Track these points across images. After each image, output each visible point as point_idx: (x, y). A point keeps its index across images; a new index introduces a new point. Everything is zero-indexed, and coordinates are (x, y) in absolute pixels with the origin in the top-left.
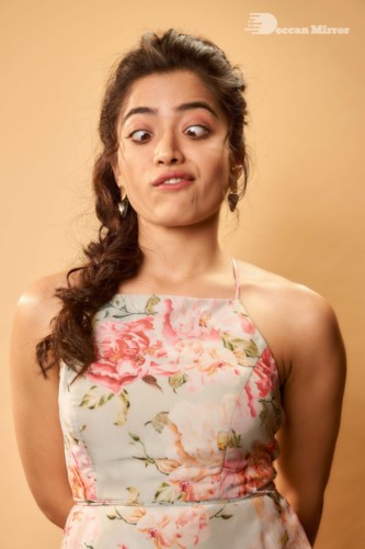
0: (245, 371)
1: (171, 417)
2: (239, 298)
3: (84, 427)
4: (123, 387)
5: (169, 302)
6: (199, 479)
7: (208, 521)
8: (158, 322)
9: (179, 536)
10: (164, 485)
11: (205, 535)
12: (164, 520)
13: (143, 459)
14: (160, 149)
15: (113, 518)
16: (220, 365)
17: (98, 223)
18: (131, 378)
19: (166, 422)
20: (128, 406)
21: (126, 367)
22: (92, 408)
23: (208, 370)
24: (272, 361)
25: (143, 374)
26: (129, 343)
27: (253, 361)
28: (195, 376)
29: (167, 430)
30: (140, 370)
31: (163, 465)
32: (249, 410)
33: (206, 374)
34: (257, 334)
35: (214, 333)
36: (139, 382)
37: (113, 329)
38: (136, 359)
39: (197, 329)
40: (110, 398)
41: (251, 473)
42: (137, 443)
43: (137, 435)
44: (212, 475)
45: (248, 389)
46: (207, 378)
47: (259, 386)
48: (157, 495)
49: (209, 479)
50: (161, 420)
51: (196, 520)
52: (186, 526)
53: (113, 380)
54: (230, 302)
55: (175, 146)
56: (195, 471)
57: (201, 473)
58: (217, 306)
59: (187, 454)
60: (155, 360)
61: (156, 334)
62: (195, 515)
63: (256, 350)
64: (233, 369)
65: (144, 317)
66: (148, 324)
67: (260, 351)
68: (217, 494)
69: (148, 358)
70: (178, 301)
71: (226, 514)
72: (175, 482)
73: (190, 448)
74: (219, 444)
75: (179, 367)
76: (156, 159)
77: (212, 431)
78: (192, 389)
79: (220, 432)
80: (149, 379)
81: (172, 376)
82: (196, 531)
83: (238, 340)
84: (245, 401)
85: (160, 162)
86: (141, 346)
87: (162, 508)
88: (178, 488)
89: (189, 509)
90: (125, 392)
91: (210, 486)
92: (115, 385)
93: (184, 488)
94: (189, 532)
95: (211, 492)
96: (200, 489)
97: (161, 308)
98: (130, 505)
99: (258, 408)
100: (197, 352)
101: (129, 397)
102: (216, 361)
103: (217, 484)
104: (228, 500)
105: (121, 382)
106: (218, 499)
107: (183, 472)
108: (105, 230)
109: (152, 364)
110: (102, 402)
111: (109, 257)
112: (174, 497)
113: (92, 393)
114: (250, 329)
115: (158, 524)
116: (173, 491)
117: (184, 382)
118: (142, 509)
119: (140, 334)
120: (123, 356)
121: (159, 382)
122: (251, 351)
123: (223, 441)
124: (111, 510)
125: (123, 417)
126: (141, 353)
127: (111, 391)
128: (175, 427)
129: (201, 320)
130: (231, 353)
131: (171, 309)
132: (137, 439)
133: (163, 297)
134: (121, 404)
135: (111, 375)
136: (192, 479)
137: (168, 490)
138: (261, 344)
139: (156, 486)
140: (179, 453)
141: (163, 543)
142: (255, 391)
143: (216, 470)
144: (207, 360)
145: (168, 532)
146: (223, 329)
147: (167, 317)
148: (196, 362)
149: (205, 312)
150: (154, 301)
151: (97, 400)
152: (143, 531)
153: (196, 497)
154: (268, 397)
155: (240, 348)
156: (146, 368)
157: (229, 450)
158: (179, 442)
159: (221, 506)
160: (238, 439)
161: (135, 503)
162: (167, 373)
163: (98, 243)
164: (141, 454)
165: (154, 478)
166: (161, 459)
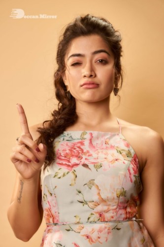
0: (126, 162)
1: (96, 182)
2: (121, 133)
3: (56, 187)
4: (74, 169)
5: (91, 134)
6: (107, 211)
7: (111, 231)
8: (87, 143)
9: (99, 238)
10: (92, 214)
11: (110, 237)
12: (93, 230)
13: (82, 202)
14: (85, 70)
15: (69, 230)
16: (117, 160)
17: (56, 102)
18: (77, 165)
19: (93, 184)
20: (76, 177)
21: (74, 160)
22: (59, 178)
23: (111, 162)
24: (137, 160)
25: (82, 163)
26: (75, 150)
27: (130, 159)
28: (105, 164)
29: (94, 188)
30: (81, 162)
31: (91, 205)
32: (130, 179)
33: (110, 163)
34: (131, 148)
35: (112, 147)
37: (67, 145)
38: (79, 157)
39: (104, 146)
40: (67, 173)
41: (128, 210)
42: (80, 194)
43: (80, 190)
44: (113, 210)
45: (129, 170)
46: (111, 165)
47: (133, 169)
48: (88, 219)
49: (111, 211)
50: (91, 183)
51: (106, 230)
52: (102, 233)
53: (69, 166)
54: (118, 134)
55: (92, 69)
56: (105, 208)
57: (108, 209)
58: (112, 136)
59: (102, 199)
60: (87, 157)
61: (86, 147)
62: (105, 228)
63: (131, 154)
64: (122, 162)
65: (80, 140)
66: (82, 143)
67: (133, 155)
68: (115, 218)
69: (84, 157)
70: (95, 133)
71: (119, 227)
72: (97, 213)
73: (104, 196)
74: (117, 194)
75: (98, 160)
76: (83, 75)
77: (114, 189)
78: (105, 170)
79: (117, 189)
80: (85, 165)
81: (95, 164)
82: (106, 235)
83: (123, 150)
84: (128, 175)
85: (85, 76)
86: (80, 152)
87: (91, 225)
88: (98, 215)
89: (103, 225)
90: (75, 171)
91: (112, 215)
92: (69, 168)
93: (100, 215)
94: (103, 235)
95: (112, 217)
96: (108, 216)
97: (87, 136)
98: (76, 224)
99: (134, 179)
100: (105, 154)
101: (76, 173)
102: (115, 158)
103: (115, 214)
104: (119, 222)
105: (73, 166)
106: (115, 221)
107: (100, 208)
108: (61, 104)
109: (86, 159)
110: (64, 175)
111: (63, 116)
112: (96, 220)
113: (59, 171)
114: (128, 145)
115: (90, 232)
116: (96, 217)
117: (101, 167)
118: (81, 225)
119: (79, 147)
120: (73, 156)
121: (89, 167)
122: (129, 154)
123: (119, 193)
124: (67, 227)
125: (74, 182)
126: (80, 154)
127: (68, 170)
128: (97, 187)
129: (106, 142)
130: (121, 155)
131: (92, 137)
132: (80, 192)
133: (88, 132)
134: (73, 176)
135: (68, 163)
136: (104, 211)
137: (93, 216)
138: (132, 151)
139: (88, 215)
140: (99, 198)
141: (92, 241)
142: (132, 171)
143: (115, 207)
144: (110, 158)
145: (94, 236)
146: (116, 145)
147: (91, 140)
148: (106, 158)
149: (107, 138)
150: (84, 134)
151: (62, 174)
152: (84, 236)
153: (106, 220)
154: (137, 175)
155: (124, 153)
156: (83, 161)
157: (121, 197)
158: (99, 194)
159: (116, 224)
160: (125, 192)
161: (78, 223)
162: (93, 163)
163: (57, 110)
164: (81, 200)
165: (87, 211)
166: (90, 202)
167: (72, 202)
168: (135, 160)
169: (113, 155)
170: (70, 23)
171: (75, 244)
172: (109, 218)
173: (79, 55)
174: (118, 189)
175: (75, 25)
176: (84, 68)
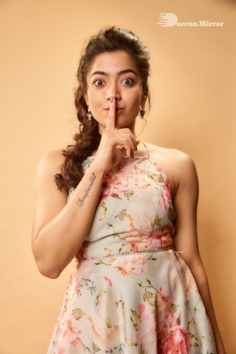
0: (159, 187)
1: (127, 212)
4: (102, 201)
6: (140, 241)
7: (146, 261)
9: (133, 269)
10: (123, 245)
11: (146, 268)
12: (125, 261)
14: (109, 92)
15: (98, 264)
16: (148, 185)
17: (78, 123)
18: (106, 196)
19: (125, 215)
20: (106, 210)
23: (143, 187)
24: (169, 185)
25: (111, 193)
27: (163, 184)
28: (137, 191)
29: (126, 219)
31: (122, 236)
32: (164, 206)
33: (142, 189)
34: (163, 172)
35: (142, 172)
38: (107, 187)
41: (164, 239)
42: (111, 228)
45: (163, 196)
46: (143, 191)
47: (167, 195)
48: (120, 250)
49: (145, 241)
51: (141, 260)
52: (137, 263)
55: (117, 91)
56: (137, 238)
58: (142, 160)
59: (136, 229)
60: (116, 186)
62: (140, 258)
63: (163, 179)
64: (155, 187)
67: (165, 180)
68: (149, 248)
69: (112, 186)
71: (154, 258)
72: (128, 243)
73: (137, 226)
74: (151, 223)
75: (128, 188)
76: (107, 97)
77: (148, 216)
78: (137, 197)
80: (115, 196)
81: (126, 192)
82: (141, 266)
83: (154, 175)
84: (162, 201)
85: (109, 99)
87: (123, 256)
88: (130, 246)
89: (137, 256)
90: (104, 203)
91: (145, 244)
93: (133, 245)
94: (138, 266)
95: (146, 247)
96: (141, 246)
98: (106, 257)
99: (168, 205)
100: (136, 180)
101: (106, 206)
102: (146, 183)
103: (149, 243)
104: (154, 251)
106: (149, 251)
108: (82, 127)
109: (115, 188)
112: (128, 251)
114: (159, 170)
115: (122, 264)
116: (128, 248)
117: (132, 194)
118: (113, 258)
121: (120, 196)
122: (161, 180)
123: (153, 221)
124: (96, 261)
125: (103, 216)
126: (108, 183)
128: (130, 216)
129: (135, 166)
130: (152, 180)
132: (111, 226)
136: (137, 241)
137: (125, 247)
138: (164, 176)
139: (119, 246)
140: (131, 229)
141: (125, 273)
142: (166, 198)
144: (141, 184)
145: (128, 267)
146: (147, 170)
148: (136, 185)
149: (137, 163)
152: (115, 268)
153: (140, 250)
154: (170, 201)
155: (156, 178)
156: (112, 190)
157: (155, 226)
158: (132, 225)
159: (151, 254)
160: (159, 220)
161: (109, 255)
162: (123, 191)
163: (79, 133)
164: (114, 233)
165: (118, 242)
166: (122, 233)
168: (167, 185)
169: (144, 180)
170: (93, 37)
171: (106, 278)
172: (143, 248)
173: (102, 73)
174: (152, 216)
175: (98, 39)
176: (108, 88)
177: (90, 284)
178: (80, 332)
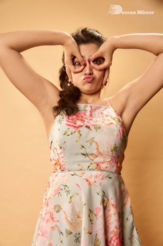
0: (118, 126)
1: (95, 140)
3: (65, 142)
4: (79, 129)
5: (91, 107)
6: (103, 163)
7: (105, 178)
8: (88, 113)
9: (95, 182)
12: (91, 175)
13: (84, 155)
15: (73, 175)
16: (112, 124)
18: (81, 126)
19: (93, 141)
20: (81, 135)
21: (79, 123)
22: (68, 135)
23: (108, 124)
24: (124, 126)
25: (85, 125)
27: (120, 124)
28: (103, 125)
29: (94, 144)
31: (91, 157)
32: (120, 137)
33: (107, 126)
34: (119, 117)
36: (84, 128)
38: (83, 121)
39: (100, 114)
40: (74, 132)
42: (83, 148)
43: (84, 145)
44: (108, 162)
48: (89, 167)
49: (106, 163)
52: (98, 178)
53: (75, 127)
57: (104, 160)
58: (105, 108)
59: (100, 152)
60: (89, 121)
62: (100, 175)
63: (120, 121)
64: (115, 125)
66: (85, 114)
69: (86, 121)
71: (111, 177)
72: (95, 163)
73: (101, 150)
75: (97, 123)
77: (109, 144)
78: (103, 130)
80: (88, 127)
81: (95, 126)
82: (100, 181)
83: (115, 118)
84: (119, 135)
87: (91, 171)
88: (96, 165)
89: (99, 173)
90: (80, 131)
91: (106, 165)
92: (76, 129)
93: (98, 165)
94: (98, 180)
95: (107, 168)
96: (103, 166)
97: (88, 109)
98: (79, 170)
101: (81, 133)
102: (110, 122)
103: (109, 165)
105: (78, 127)
106: (108, 171)
107: (98, 160)
109: (88, 122)
110: (72, 134)
112: (94, 168)
113: (68, 130)
115: (89, 177)
116: (94, 166)
117: (100, 128)
118: (83, 171)
119: (82, 116)
120: (78, 119)
121: (91, 128)
123: (112, 148)
124: (72, 173)
125: (79, 139)
126: (83, 119)
128: (97, 143)
130: (114, 121)
131: (92, 109)
132: (83, 147)
133: (89, 105)
134: (78, 135)
135: (74, 125)
136: (101, 163)
137: (92, 166)
139: (88, 164)
140: (97, 152)
141: (90, 184)
142: (121, 132)
143: (109, 160)
145: (92, 180)
146: (110, 114)
147: (91, 112)
148: (103, 122)
149: (102, 110)
150: (86, 106)
151: (70, 133)
152: (84, 179)
153: (102, 169)
156: (86, 123)
157: (114, 152)
158: (97, 149)
160: (116, 148)
161: (81, 170)
162: (93, 125)
164: (84, 153)
165: (88, 161)
166: (91, 155)
167: (77, 154)
169: (109, 120)
171: (78, 185)
172: (104, 168)
174: (112, 144)
177: (67, 188)
178: (58, 221)
